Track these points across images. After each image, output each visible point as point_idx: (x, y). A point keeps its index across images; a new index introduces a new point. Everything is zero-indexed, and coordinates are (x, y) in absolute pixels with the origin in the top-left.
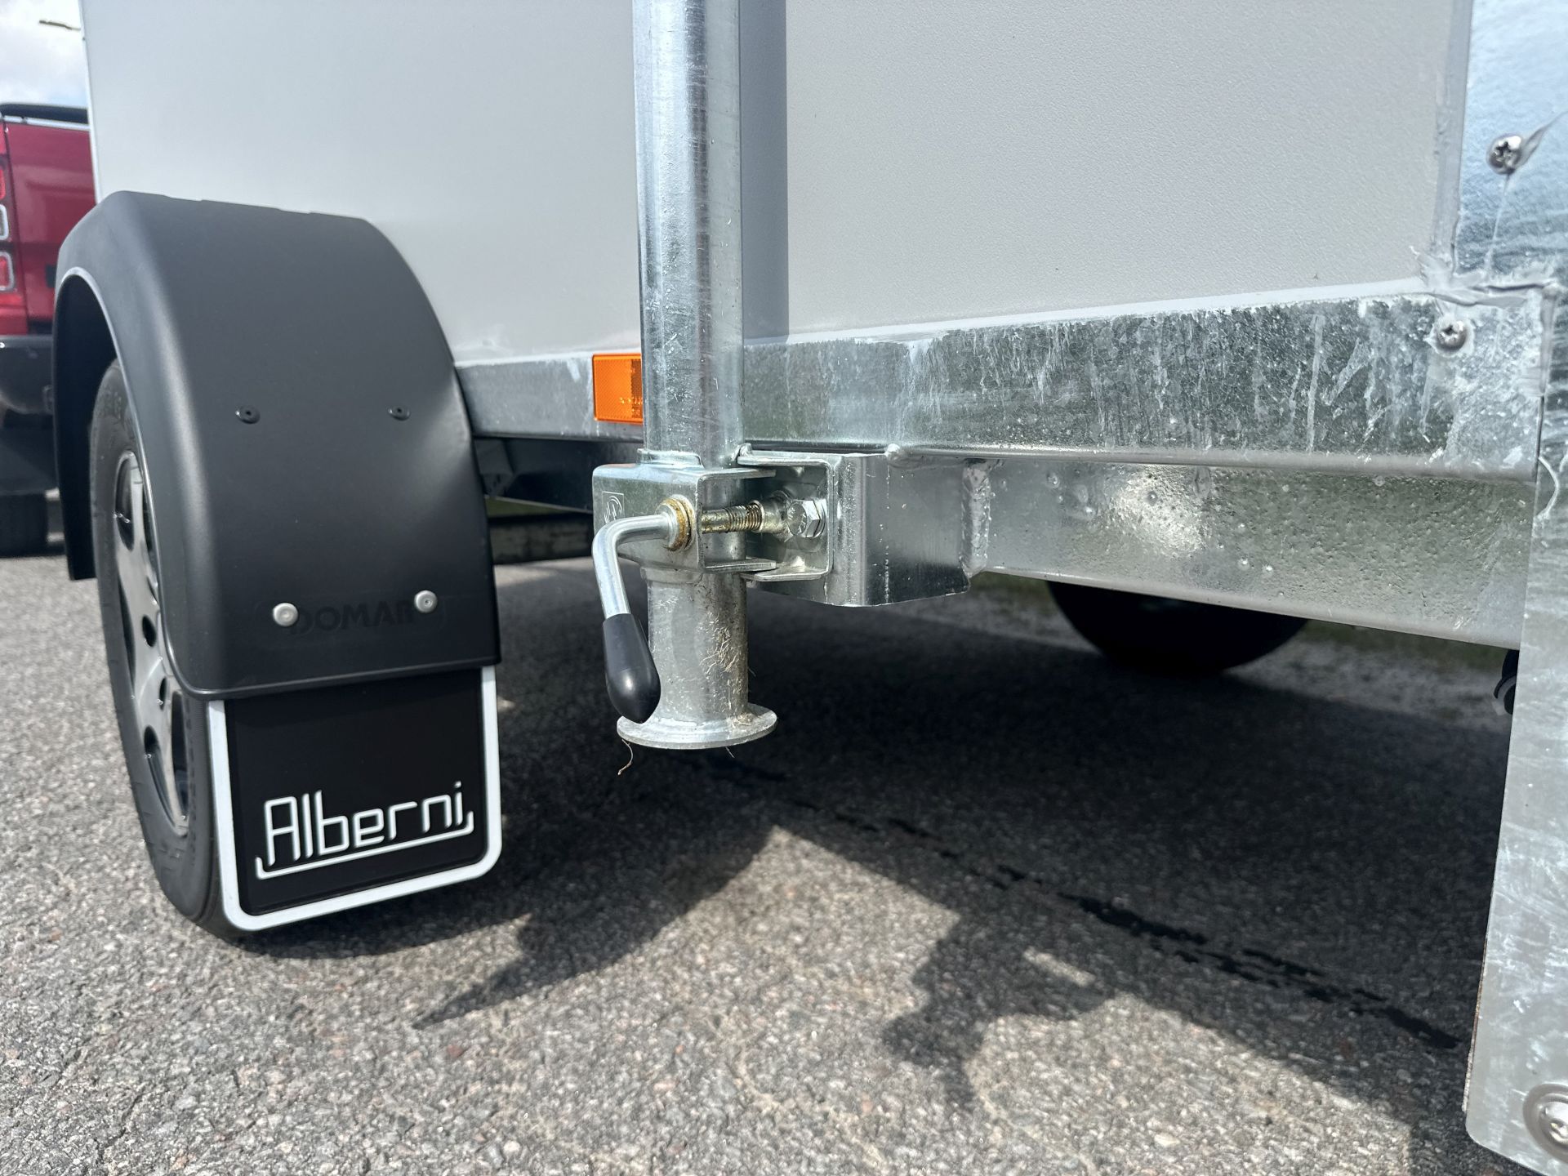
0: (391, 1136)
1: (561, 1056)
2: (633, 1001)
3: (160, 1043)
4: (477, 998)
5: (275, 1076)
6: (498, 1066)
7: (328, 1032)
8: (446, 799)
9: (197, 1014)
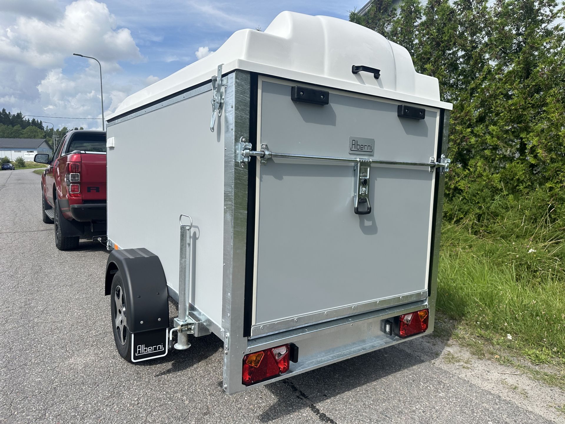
0: (150, 390)
1: (174, 382)
2: (186, 376)
3: (120, 376)
4: (164, 373)
5: (135, 382)
6: (165, 383)
7: (142, 377)
8: (160, 346)
9: (124, 373)
